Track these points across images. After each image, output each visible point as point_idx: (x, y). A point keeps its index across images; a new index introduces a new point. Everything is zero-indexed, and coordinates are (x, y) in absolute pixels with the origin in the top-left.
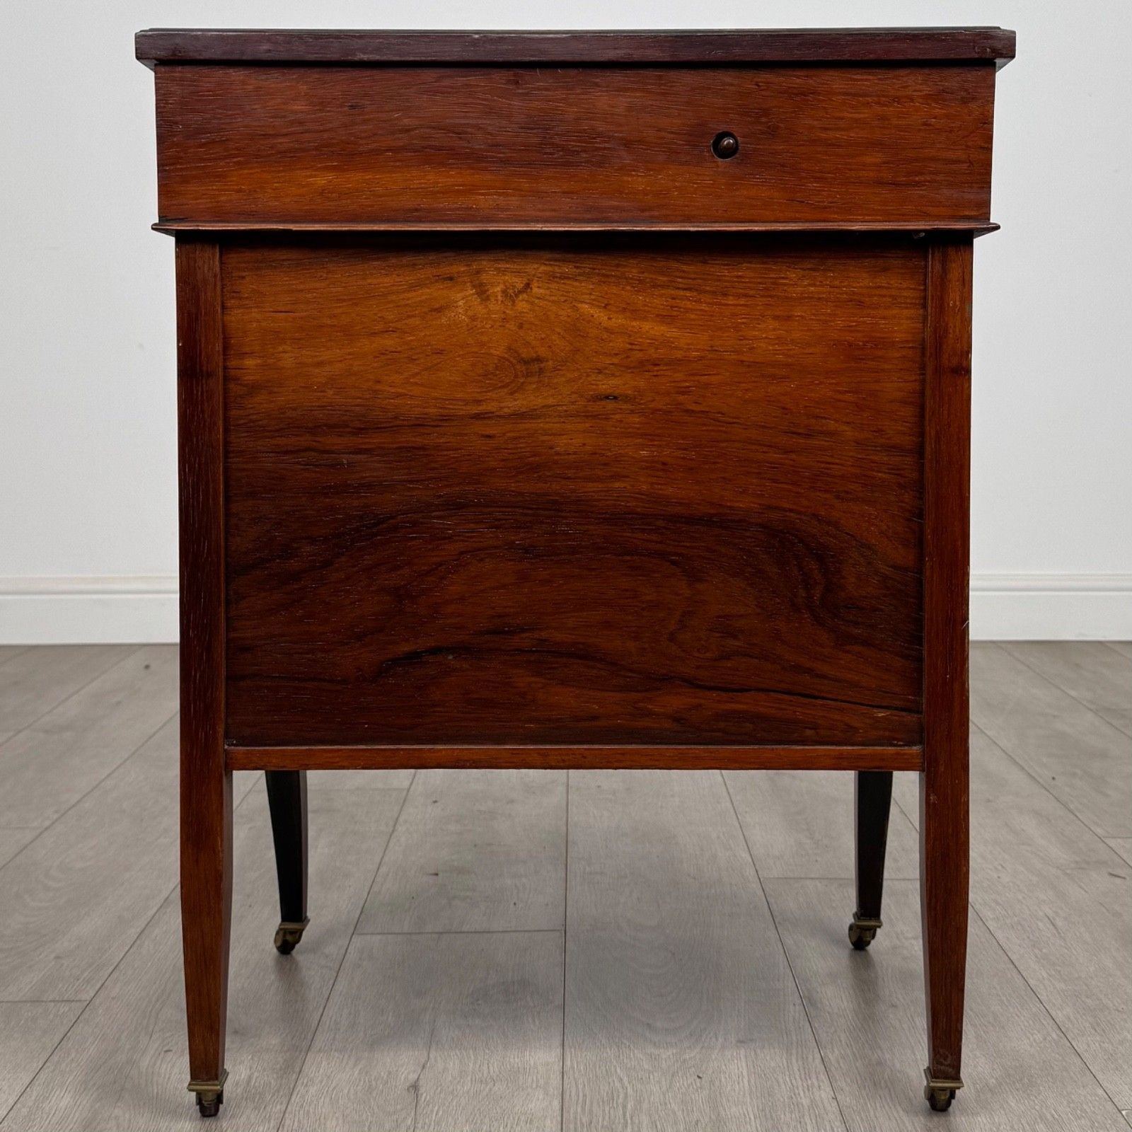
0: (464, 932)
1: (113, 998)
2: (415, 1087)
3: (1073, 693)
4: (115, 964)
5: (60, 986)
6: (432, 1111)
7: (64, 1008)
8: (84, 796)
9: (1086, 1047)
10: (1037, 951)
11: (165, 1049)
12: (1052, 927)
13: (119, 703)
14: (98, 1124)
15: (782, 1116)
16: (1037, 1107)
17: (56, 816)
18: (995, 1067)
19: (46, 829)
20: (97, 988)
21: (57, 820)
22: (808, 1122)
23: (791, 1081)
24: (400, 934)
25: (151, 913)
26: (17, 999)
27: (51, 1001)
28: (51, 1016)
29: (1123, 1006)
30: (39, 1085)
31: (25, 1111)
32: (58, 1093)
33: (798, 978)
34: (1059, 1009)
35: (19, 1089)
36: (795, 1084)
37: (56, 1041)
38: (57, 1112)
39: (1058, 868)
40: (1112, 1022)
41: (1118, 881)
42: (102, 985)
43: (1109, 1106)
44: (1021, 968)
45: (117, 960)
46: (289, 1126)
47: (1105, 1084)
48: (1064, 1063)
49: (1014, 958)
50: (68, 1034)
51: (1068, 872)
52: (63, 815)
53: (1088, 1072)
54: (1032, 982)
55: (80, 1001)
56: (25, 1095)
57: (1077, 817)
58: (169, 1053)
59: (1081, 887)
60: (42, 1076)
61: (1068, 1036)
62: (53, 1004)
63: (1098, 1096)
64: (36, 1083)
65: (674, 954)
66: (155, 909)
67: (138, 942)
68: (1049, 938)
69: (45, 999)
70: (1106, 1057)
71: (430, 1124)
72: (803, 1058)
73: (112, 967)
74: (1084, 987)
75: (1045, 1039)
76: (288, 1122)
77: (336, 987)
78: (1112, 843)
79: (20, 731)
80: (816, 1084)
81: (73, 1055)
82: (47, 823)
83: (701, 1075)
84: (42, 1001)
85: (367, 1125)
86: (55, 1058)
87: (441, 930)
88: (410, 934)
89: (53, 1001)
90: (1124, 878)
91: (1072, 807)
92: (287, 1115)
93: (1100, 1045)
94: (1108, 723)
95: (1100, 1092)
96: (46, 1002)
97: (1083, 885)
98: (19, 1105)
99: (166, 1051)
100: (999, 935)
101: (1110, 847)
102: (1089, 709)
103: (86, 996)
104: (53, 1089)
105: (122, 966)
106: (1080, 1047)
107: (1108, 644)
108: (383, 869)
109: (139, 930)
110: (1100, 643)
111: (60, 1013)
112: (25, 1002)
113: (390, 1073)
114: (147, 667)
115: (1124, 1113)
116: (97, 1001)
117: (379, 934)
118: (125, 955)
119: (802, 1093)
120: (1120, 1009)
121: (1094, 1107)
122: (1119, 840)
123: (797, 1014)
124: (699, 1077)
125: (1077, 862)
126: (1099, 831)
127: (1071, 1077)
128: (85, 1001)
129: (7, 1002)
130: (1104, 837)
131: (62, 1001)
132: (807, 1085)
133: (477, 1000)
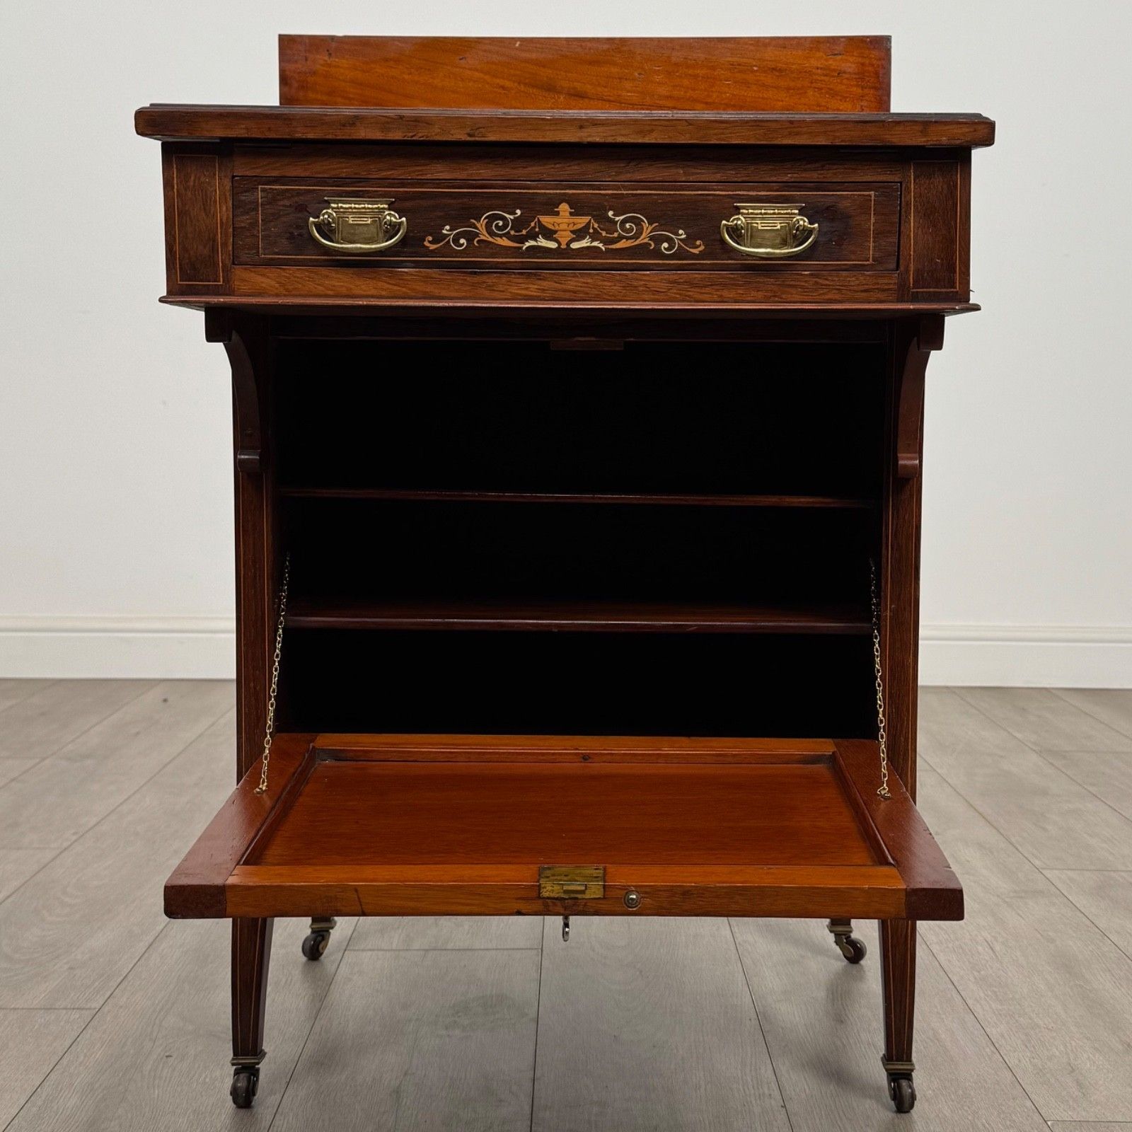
0: (448, 950)
1: (121, 1007)
2: (397, 1092)
3: (1019, 735)
4: (125, 975)
5: (72, 995)
7: (75, 1015)
8: (102, 819)
9: (1017, 1062)
10: (976, 973)
11: (167, 1054)
12: (990, 951)
13: (138, 733)
14: (102, 1122)
17: (74, 838)
18: (933, 1079)
19: (65, 849)
20: (107, 996)
21: (76, 841)
23: (744, 1090)
24: (389, 950)
26: (31, 1007)
27: (63, 1009)
28: (62, 1023)
29: (1053, 1025)
30: (49, 1085)
31: (35, 1109)
32: (66, 1093)
33: (754, 994)
34: (993, 1027)
35: (30, 1089)
36: (748, 1092)
37: (67, 1045)
38: (65, 1112)
39: (998, 896)
40: (1042, 1039)
42: (111, 994)
43: (1036, 1117)
44: (960, 988)
45: (125, 971)
47: (1033, 1097)
48: (996, 1077)
49: (955, 979)
50: (78, 1039)
51: (1007, 900)
52: (81, 837)
53: (1018, 1087)
54: (970, 1002)
55: (90, 1009)
56: (36, 1094)
57: (1017, 849)
58: (170, 1058)
59: (1019, 914)
60: (53, 1076)
61: (1001, 1052)
62: (64, 1011)
63: (1026, 1107)
64: (46, 1083)
65: (641, 972)
67: (146, 955)
68: (987, 961)
69: (57, 1007)
70: (1035, 1072)
72: (757, 1071)
73: (122, 978)
74: (1018, 1007)
77: (327, 999)
78: (1047, 873)
79: (44, 759)
80: (767, 1092)
81: (81, 1059)
82: (66, 844)
84: (55, 1009)
86: (64, 1061)
87: (427, 948)
88: (399, 950)
89: (65, 1009)
91: (1013, 840)
93: (1030, 1060)
94: (1051, 764)
95: (1029, 1103)
96: (58, 1009)
97: (1021, 913)
98: (30, 1104)
99: (167, 1057)
100: (942, 958)
101: (1047, 878)
102: (1031, 749)
103: (97, 1005)
104: (61, 1091)
105: (130, 977)
106: (1012, 1062)
107: (1054, 691)
109: (147, 944)
110: (1046, 689)
112: (39, 1009)
114: (165, 701)
115: (1049, 1123)
116: (106, 1009)
117: (370, 950)
118: (134, 966)
119: (754, 1102)
120: (1050, 1027)
121: (1022, 1118)
122: (1056, 872)
123: (752, 1030)
125: (1015, 892)
126: (1037, 863)
127: (1003, 1090)
128: (95, 1009)
129: (23, 1009)
130: (1042, 868)
131: (74, 1009)
132: (760, 1095)
133: (457, 1013)
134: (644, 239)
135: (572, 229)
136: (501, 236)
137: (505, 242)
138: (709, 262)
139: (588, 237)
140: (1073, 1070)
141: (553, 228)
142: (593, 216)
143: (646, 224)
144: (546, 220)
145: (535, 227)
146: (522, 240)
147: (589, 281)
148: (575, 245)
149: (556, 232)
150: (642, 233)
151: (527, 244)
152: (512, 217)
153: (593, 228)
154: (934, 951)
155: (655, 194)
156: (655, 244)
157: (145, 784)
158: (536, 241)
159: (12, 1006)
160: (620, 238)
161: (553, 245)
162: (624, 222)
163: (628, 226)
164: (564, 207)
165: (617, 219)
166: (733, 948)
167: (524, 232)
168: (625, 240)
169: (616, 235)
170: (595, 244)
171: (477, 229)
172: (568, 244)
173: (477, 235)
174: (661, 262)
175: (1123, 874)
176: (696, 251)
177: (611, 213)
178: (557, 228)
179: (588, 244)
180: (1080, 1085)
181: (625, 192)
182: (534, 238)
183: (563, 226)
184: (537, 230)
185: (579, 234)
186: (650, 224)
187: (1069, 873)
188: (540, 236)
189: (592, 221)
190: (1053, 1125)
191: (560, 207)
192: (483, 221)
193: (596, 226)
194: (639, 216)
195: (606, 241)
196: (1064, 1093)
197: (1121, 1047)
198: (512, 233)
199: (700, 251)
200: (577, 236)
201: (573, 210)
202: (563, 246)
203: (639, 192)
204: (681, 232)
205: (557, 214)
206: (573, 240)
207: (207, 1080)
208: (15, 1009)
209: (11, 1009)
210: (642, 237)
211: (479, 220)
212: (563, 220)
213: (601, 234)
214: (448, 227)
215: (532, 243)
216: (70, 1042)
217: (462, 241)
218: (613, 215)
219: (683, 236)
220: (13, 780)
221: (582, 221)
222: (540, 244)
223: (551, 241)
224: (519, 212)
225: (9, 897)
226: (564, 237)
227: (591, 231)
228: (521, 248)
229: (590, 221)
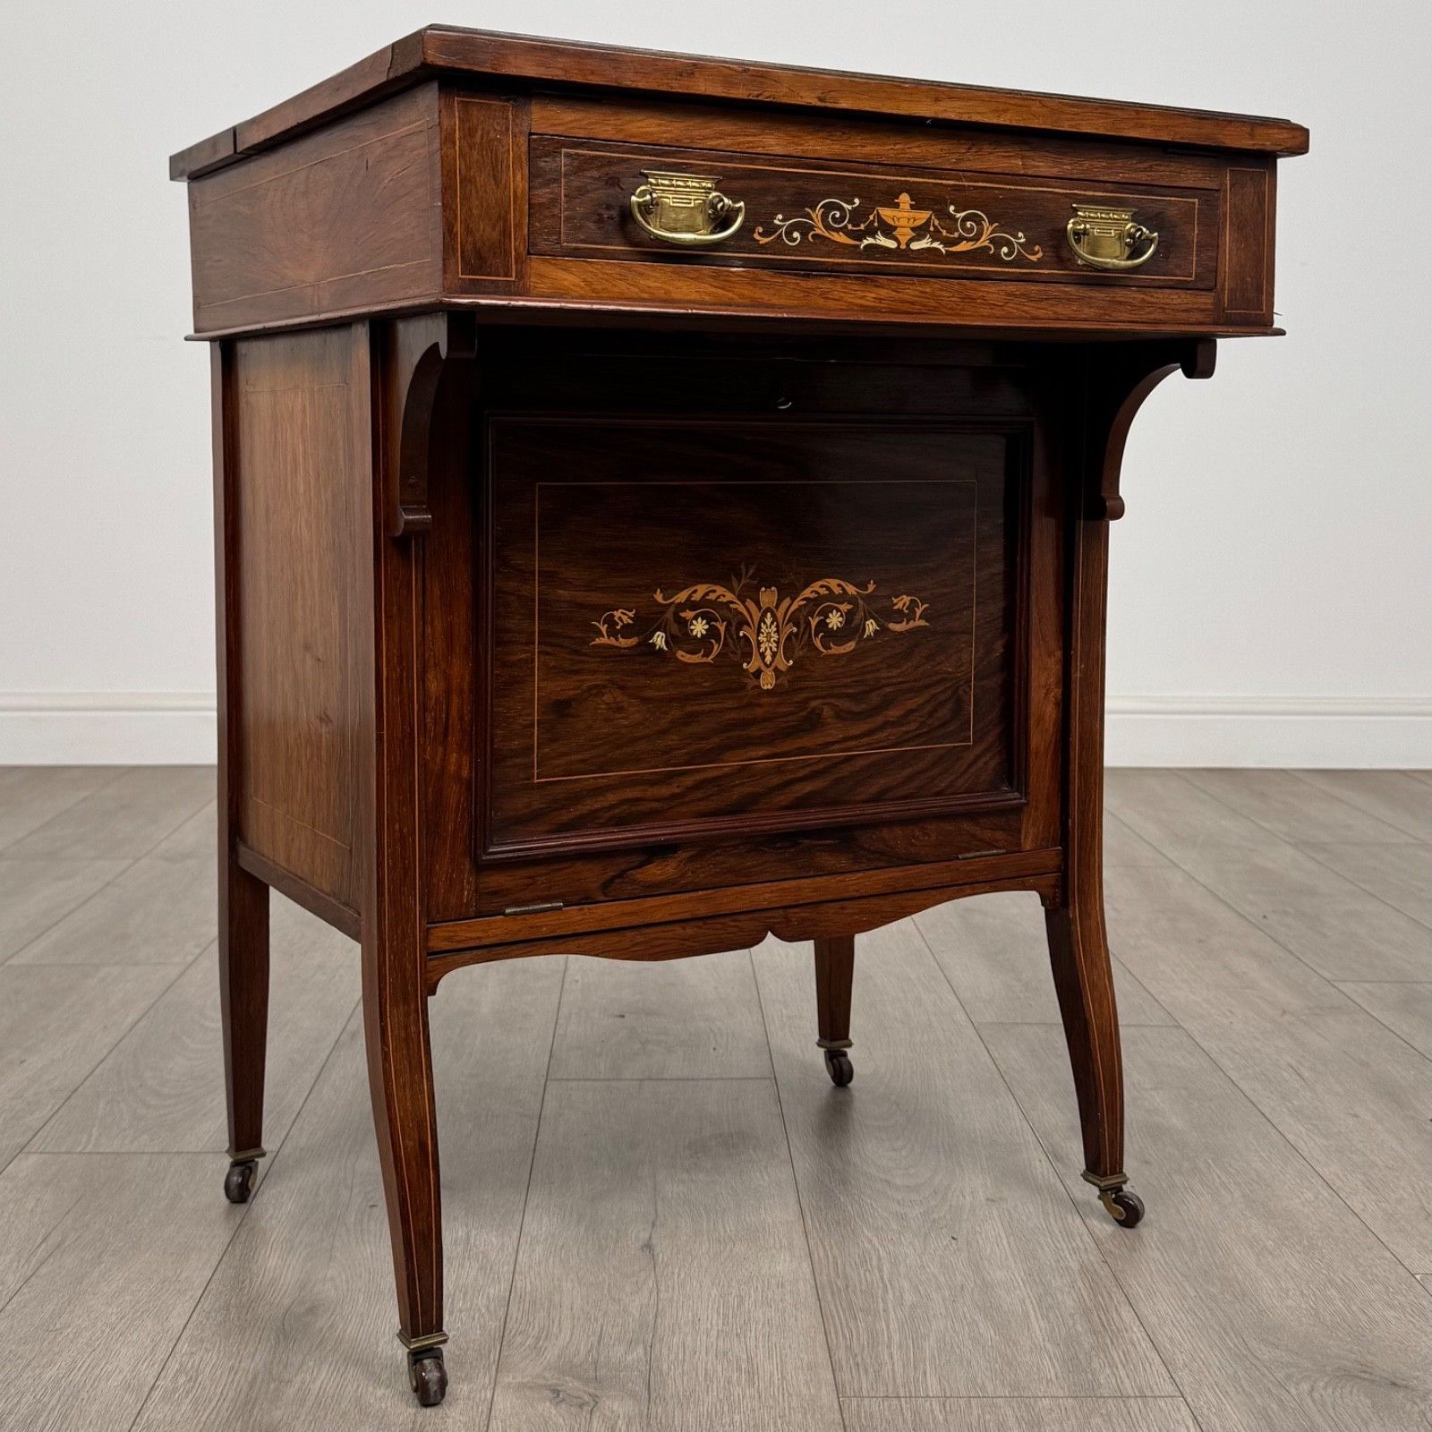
21: (200, 955)
134: (983, 242)
135: (913, 226)
136: (837, 230)
137: (841, 238)
138: (1046, 272)
139: (928, 236)
141: (891, 222)
142: (934, 211)
143: (986, 224)
144: (886, 213)
145: (873, 221)
146: (859, 236)
147: (928, 290)
148: (915, 246)
149: (896, 228)
150: (982, 235)
151: (865, 242)
152: (850, 207)
153: (934, 226)
155: (997, 189)
156: (995, 248)
158: (875, 238)
160: (961, 239)
161: (891, 244)
162: (965, 219)
163: (968, 224)
164: (905, 199)
165: (958, 215)
167: (862, 227)
168: (965, 242)
169: (956, 235)
170: (936, 245)
171: (812, 220)
172: (908, 245)
173: (812, 228)
174: (1000, 269)
176: (1034, 258)
177: (952, 208)
178: (897, 224)
179: (928, 245)
181: (966, 184)
182: (873, 235)
183: (903, 222)
184: (876, 224)
185: (920, 232)
186: (991, 223)
188: (879, 233)
189: (933, 217)
191: (901, 197)
192: (819, 211)
193: (937, 222)
194: (982, 215)
195: (948, 242)
198: (850, 227)
199: (1038, 259)
200: (918, 235)
201: (913, 203)
202: (903, 247)
203: (980, 184)
204: (1020, 234)
205: (897, 206)
206: (912, 240)
210: (983, 239)
211: (814, 210)
212: (904, 215)
213: (941, 233)
214: (780, 217)
215: (870, 241)
217: (796, 235)
218: (954, 211)
219: (1023, 240)
221: (923, 216)
222: (878, 242)
223: (890, 239)
224: (857, 201)
226: (904, 234)
227: (932, 229)
228: (858, 246)
229: (930, 218)
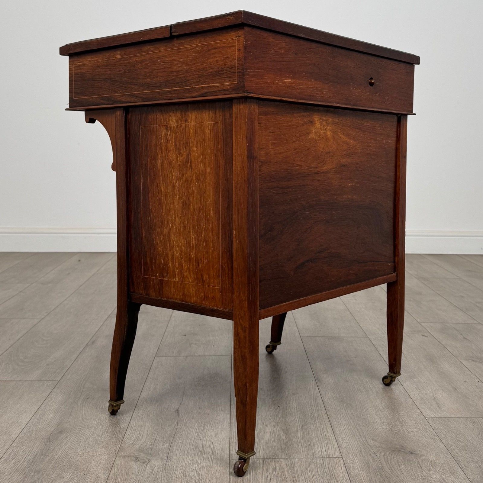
0: (195, 356)
1: (68, 380)
2: (178, 411)
5: (48, 375)
6: (184, 420)
8: (56, 307)
9: (414, 395)
13: (69, 274)
14: (63, 424)
15: (308, 420)
16: (397, 417)
17: (46, 314)
18: (382, 402)
19: (43, 319)
20: (62, 376)
21: (46, 316)
22: (317, 422)
23: (311, 408)
24: (172, 356)
25: (81, 349)
26: (33, 380)
27: (45, 380)
28: (45, 386)
30: (41, 410)
31: (36, 420)
32: (48, 413)
33: (314, 371)
34: (404, 382)
35: (33, 412)
36: (312, 408)
37: (47, 394)
38: (48, 420)
40: (423, 387)
41: (425, 338)
42: (63, 375)
43: (422, 416)
45: (69, 366)
46: (132, 424)
47: (420, 408)
48: (406, 401)
50: (52, 392)
51: (408, 334)
52: (49, 314)
53: (414, 404)
55: (56, 380)
56: (36, 414)
57: (411, 315)
58: (88, 399)
59: (412, 340)
60: (42, 407)
61: (407, 391)
62: (46, 382)
63: (418, 413)
64: (40, 410)
66: (83, 348)
67: (77, 359)
69: (43, 380)
70: (421, 399)
71: (183, 424)
72: (315, 400)
73: (68, 368)
74: (413, 375)
75: (399, 393)
76: (132, 423)
77: (149, 375)
78: (423, 324)
79: (32, 284)
80: (320, 408)
81: (53, 400)
82: (43, 317)
83: (279, 406)
84: (42, 381)
85: (161, 424)
86: (47, 401)
87: (187, 355)
88: (176, 356)
89: (46, 380)
90: (427, 337)
92: (131, 421)
93: (419, 395)
94: (422, 282)
95: (419, 411)
96: (43, 381)
98: (34, 418)
99: (87, 398)
101: (422, 326)
102: (415, 278)
103: (58, 379)
104: (46, 412)
105: (71, 369)
106: (412, 396)
108: (166, 334)
109: (77, 355)
111: (49, 384)
112: (36, 381)
113: (169, 406)
114: (79, 261)
115: (427, 418)
116: (62, 380)
117: (165, 356)
118: (72, 364)
119: (315, 412)
120: (426, 382)
121: (416, 416)
122: (426, 324)
123: (314, 384)
124: (279, 407)
125: (410, 331)
126: (419, 320)
127: (409, 406)
128: (58, 380)
129: (29, 381)
130: (421, 322)
131: (49, 380)
132: (317, 409)
133: (200, 380)
140: (435, 398)
154: (381, 354)
157: (73, 293)
159: (25, 380)
166: (305, 353)
175: (451, 324)
180: (437, 404)
187: (431, 324)
190: (428, 419)
196: (432, 407)
197: (452, 389)
207: (103, 407)
208: (26, 381)
209: (24, 381)
216: (49, 393)
220: (21, 292)
225: (21, 337)
